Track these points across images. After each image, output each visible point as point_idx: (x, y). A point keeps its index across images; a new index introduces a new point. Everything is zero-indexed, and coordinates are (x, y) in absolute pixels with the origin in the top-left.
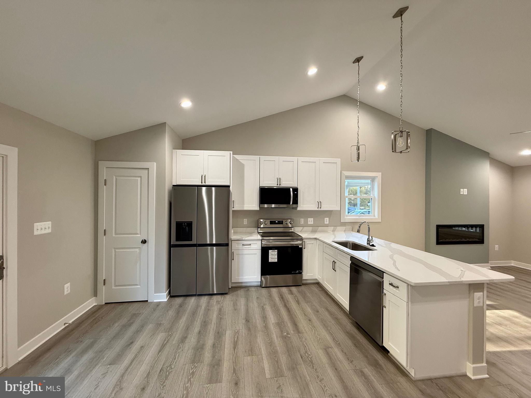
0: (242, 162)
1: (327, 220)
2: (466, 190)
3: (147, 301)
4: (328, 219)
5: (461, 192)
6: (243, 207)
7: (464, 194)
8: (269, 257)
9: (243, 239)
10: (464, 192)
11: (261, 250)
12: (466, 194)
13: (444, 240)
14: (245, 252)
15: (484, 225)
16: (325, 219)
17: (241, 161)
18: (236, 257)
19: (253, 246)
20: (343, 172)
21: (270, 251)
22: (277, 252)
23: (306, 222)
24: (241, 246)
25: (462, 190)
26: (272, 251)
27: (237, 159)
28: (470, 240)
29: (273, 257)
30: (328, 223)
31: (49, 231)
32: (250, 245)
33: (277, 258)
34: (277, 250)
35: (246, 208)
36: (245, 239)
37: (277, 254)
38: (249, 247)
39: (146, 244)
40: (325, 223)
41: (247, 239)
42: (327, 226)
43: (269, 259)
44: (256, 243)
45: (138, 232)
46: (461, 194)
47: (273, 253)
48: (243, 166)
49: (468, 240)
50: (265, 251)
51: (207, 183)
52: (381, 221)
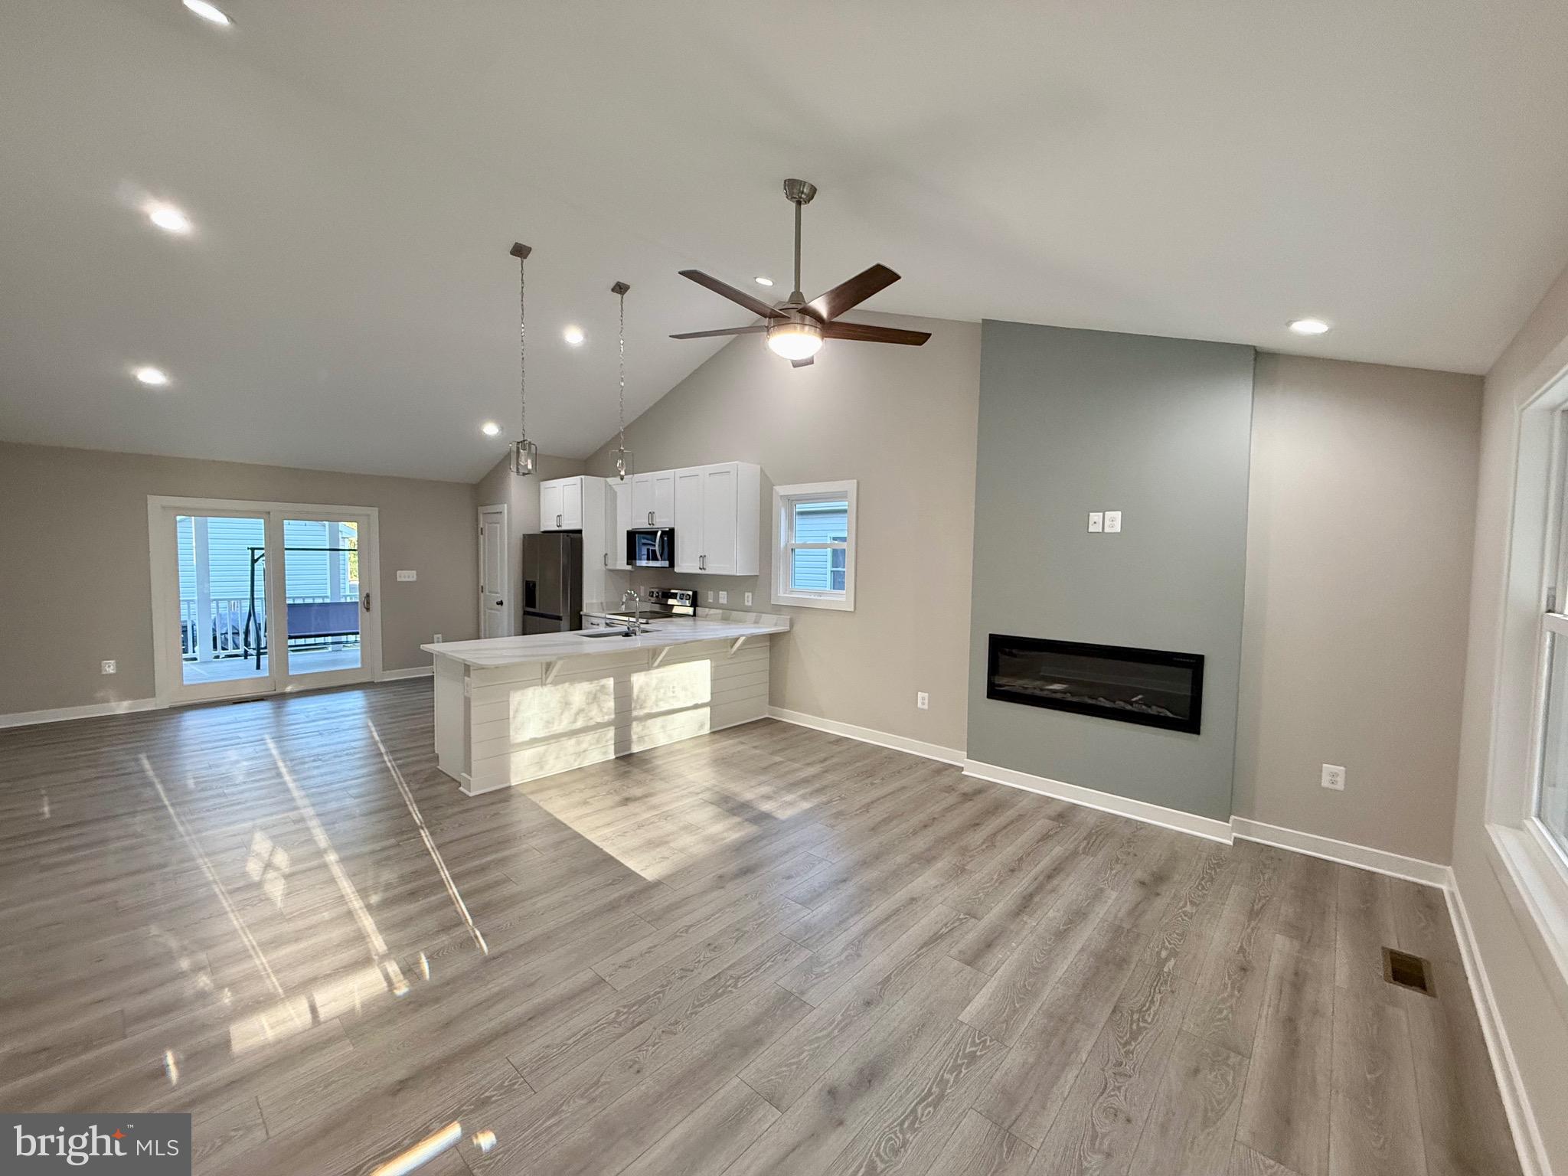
0: (616, 488)
1: (748, 597)
2: (1118, 514)
4: (750, 594)
5: (1091, 523)
6: (616, 564)
7: (1107, 530)
10: (1108, 523)
12: (1118, 529)
13: (1018, 689)
15: (1201, 656)
16: (747, 594)
17: (613, 487)
20: (778, 487)
23: (717, 598)
25: (1095, 517)
27: (610, 485)
30: (750, 604)
31: (415, 579)
35: (617, 567)
39: (502, 606)
40: (746, 604)
42: (748, 610)
46: (1091, 529)
51: (564, 528)
52: (853, 610)
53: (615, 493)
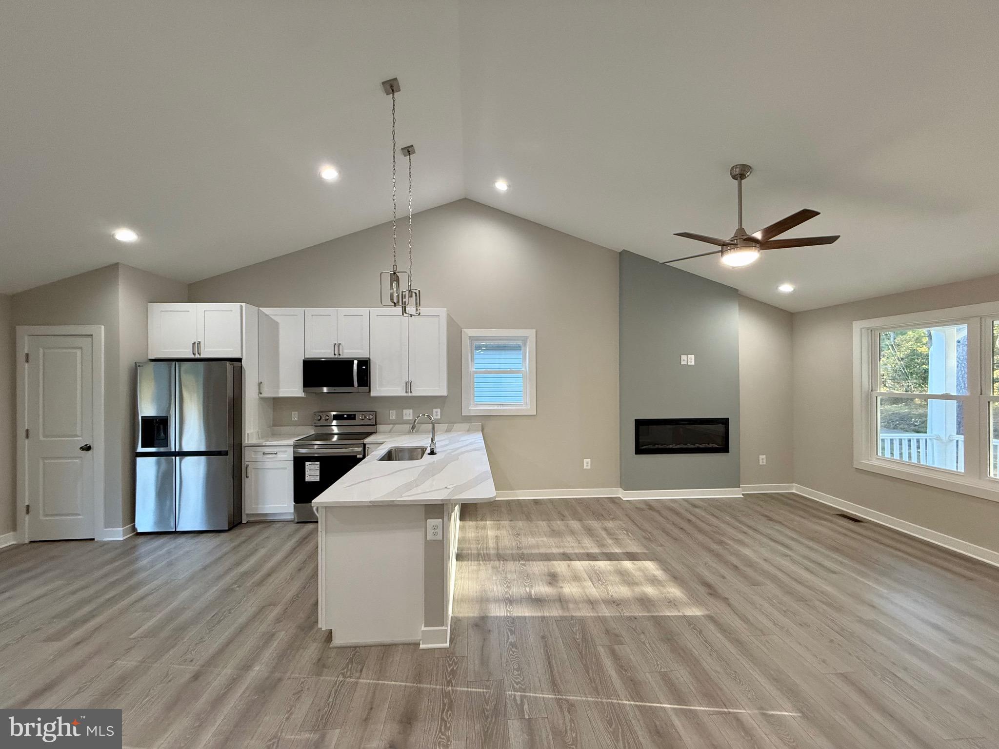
0: (276, 318)
1: (437, 412)
2: (693, 356)
3: (94, 539)
4: (439, 410)
5: (682, 360)
6: (277, 392)
7: (689, 364)
8: (306, 472)
9: (264, 445)
10: (689, 360)
11: (293, 462)
12: (693, 363)
13: (651, 447)
14: (269, 465)
15: (728, 418)
16: (435, 410)
17: (273, 317)
18: (251, 473)
19: (281, 456)
20: (465, 330)
21: (307, 463)
22: (319, 466)
23: (400, 415)
24: (260, 457)
25: (684, 357)
26: (310, 463)
27: (266, 315)
28: (701, 446)
29: (313, 473)
30: (439, 417)
32: (276, 454)
33: (319, 474)
34: (319, 463)
35: (281, 395)
36: (267, 445)
37: (319, 469)
38: (274, 457)
39: (90, 452)
40: (435, 417)
41: (268, 443)
43: (306, 476)
44: (286, 451)
45: (78, 433)
46: (682, 363)
47: (313, 467)
48: (275, 325)
49: (697, 445)
50: (299, 463)
51: (204, 355)
52: (535, 414)
53: (276, 324)
